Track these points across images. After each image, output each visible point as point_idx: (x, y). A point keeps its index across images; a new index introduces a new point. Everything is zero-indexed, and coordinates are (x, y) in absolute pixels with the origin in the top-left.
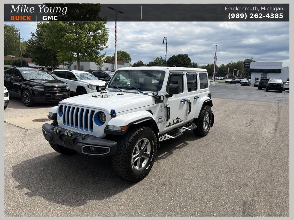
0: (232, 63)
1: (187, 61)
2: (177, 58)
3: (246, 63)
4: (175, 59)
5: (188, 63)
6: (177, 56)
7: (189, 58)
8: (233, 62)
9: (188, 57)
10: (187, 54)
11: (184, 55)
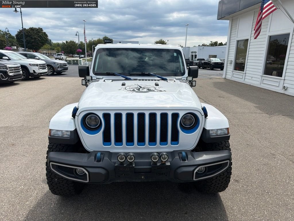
0: (92, 40)
1: (43, 36)
2: (29, 32)
3: (106, 41)
4: (27, 33)
5: (45, 39)
6: (28, 29)
7: (45, 33)
8: (94, 40)
9: (44, 31)
10: (41, 28)
11: (38, 29)
